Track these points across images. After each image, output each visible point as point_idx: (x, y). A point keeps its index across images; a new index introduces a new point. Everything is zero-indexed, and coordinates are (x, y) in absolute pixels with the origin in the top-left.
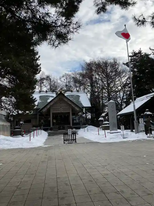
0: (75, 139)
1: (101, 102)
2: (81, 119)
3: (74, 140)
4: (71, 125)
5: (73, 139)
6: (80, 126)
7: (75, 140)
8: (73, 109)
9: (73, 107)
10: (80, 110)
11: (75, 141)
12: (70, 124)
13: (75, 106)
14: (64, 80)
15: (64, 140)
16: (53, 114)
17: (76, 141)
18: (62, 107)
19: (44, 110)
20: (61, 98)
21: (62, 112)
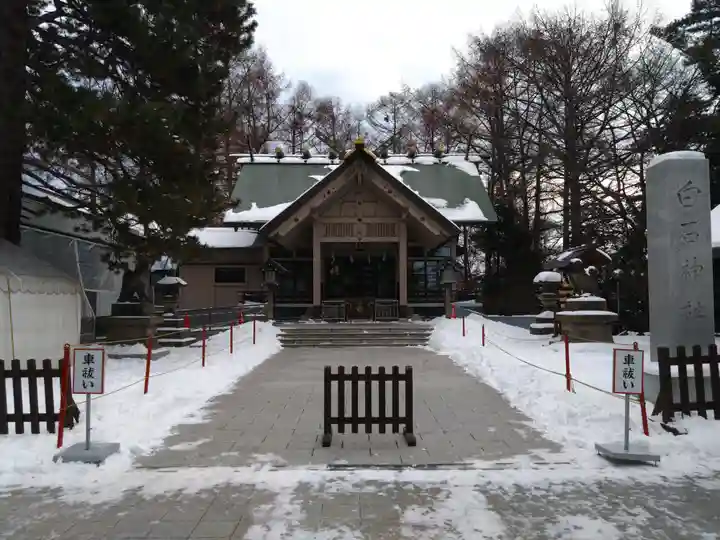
0: (402, 413)
1: (533, 210)
2: (448, 277)
3: (395, 422)
4: (403, 300)
5: (389, 411)
6: (442, 305)
7: (408, 420)
8: (414, 231)
9: (414, 219)
10: (445, 233)
12: (398, 298)
13: (424, 215)
14: (387, 119)
15: (328, 420)
16: (325, 246)
18: (364, 220)
19: (284, 230)
20: (360, 178)
21: (365, 240)
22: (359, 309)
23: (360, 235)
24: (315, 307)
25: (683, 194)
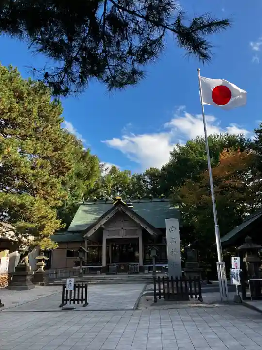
2: (154, 253)
3: (82, 300)
4: (141, 264)
5: (80, 298)
7: (86, 300)
9: (143, 228)
11: (84, 302)
12: (139, 262)
15: (63, 299)
17: (86, 302)
18: (124, 228)
21: (124, 237)
22: (122, 268)
23: (122, 235)
24: (103, 267)
25: (171, 230)
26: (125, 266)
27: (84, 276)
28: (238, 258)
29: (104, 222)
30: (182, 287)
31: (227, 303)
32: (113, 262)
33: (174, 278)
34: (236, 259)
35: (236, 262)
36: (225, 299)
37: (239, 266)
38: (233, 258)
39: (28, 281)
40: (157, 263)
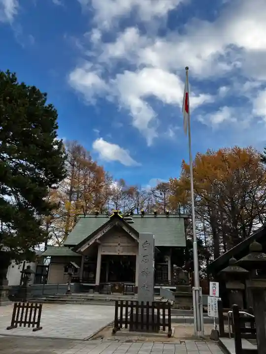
14: (161, 194)
16: (103, 257)
19: (83, 249)
22: (117, 288)
23: (118, 251)
24: (97, 286)
25: (144, 246)
26: (119, 286)
27: (73, 294)
28: (217, 284)
29: (99, 237)
30: (148, 315)
31: (203, 339)
32: (109, 281)
33: (140, 304)
34: (215, 284)
35: (214, 289)
36: (199, 334)
37: (217, 294)
38: (211, 283)
39: (3, 297)
40: (156, 284)
